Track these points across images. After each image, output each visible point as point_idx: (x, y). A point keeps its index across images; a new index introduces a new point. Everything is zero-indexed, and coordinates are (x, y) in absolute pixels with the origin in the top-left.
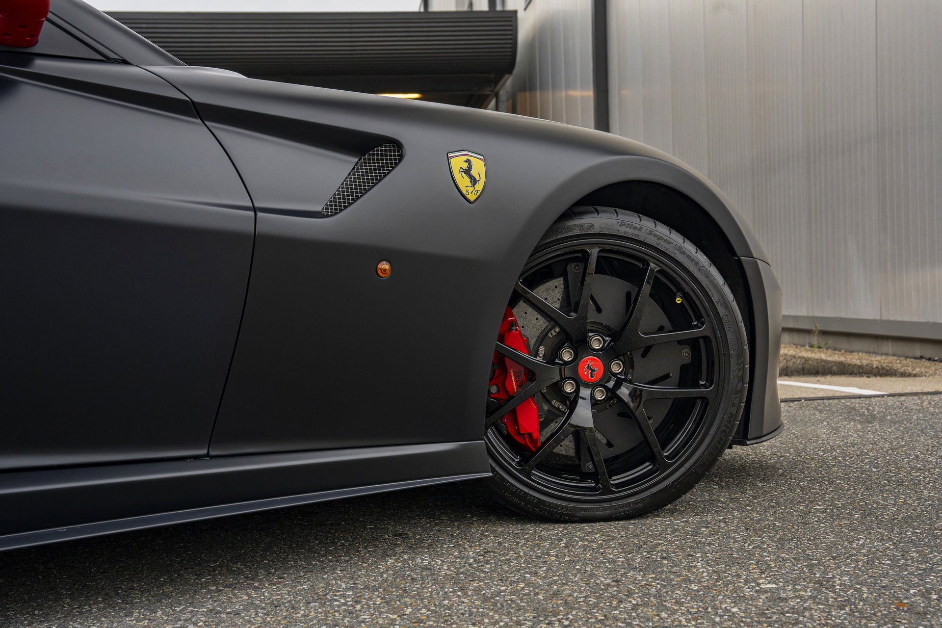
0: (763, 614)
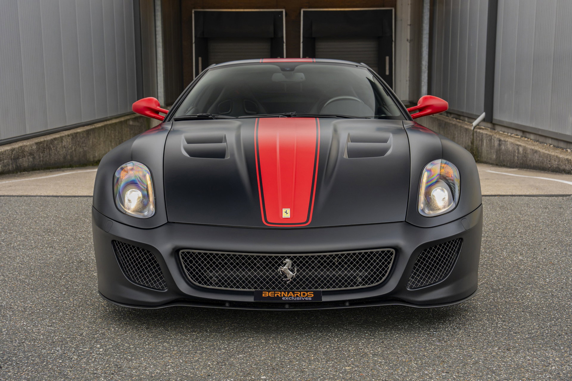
0: (516, 263)
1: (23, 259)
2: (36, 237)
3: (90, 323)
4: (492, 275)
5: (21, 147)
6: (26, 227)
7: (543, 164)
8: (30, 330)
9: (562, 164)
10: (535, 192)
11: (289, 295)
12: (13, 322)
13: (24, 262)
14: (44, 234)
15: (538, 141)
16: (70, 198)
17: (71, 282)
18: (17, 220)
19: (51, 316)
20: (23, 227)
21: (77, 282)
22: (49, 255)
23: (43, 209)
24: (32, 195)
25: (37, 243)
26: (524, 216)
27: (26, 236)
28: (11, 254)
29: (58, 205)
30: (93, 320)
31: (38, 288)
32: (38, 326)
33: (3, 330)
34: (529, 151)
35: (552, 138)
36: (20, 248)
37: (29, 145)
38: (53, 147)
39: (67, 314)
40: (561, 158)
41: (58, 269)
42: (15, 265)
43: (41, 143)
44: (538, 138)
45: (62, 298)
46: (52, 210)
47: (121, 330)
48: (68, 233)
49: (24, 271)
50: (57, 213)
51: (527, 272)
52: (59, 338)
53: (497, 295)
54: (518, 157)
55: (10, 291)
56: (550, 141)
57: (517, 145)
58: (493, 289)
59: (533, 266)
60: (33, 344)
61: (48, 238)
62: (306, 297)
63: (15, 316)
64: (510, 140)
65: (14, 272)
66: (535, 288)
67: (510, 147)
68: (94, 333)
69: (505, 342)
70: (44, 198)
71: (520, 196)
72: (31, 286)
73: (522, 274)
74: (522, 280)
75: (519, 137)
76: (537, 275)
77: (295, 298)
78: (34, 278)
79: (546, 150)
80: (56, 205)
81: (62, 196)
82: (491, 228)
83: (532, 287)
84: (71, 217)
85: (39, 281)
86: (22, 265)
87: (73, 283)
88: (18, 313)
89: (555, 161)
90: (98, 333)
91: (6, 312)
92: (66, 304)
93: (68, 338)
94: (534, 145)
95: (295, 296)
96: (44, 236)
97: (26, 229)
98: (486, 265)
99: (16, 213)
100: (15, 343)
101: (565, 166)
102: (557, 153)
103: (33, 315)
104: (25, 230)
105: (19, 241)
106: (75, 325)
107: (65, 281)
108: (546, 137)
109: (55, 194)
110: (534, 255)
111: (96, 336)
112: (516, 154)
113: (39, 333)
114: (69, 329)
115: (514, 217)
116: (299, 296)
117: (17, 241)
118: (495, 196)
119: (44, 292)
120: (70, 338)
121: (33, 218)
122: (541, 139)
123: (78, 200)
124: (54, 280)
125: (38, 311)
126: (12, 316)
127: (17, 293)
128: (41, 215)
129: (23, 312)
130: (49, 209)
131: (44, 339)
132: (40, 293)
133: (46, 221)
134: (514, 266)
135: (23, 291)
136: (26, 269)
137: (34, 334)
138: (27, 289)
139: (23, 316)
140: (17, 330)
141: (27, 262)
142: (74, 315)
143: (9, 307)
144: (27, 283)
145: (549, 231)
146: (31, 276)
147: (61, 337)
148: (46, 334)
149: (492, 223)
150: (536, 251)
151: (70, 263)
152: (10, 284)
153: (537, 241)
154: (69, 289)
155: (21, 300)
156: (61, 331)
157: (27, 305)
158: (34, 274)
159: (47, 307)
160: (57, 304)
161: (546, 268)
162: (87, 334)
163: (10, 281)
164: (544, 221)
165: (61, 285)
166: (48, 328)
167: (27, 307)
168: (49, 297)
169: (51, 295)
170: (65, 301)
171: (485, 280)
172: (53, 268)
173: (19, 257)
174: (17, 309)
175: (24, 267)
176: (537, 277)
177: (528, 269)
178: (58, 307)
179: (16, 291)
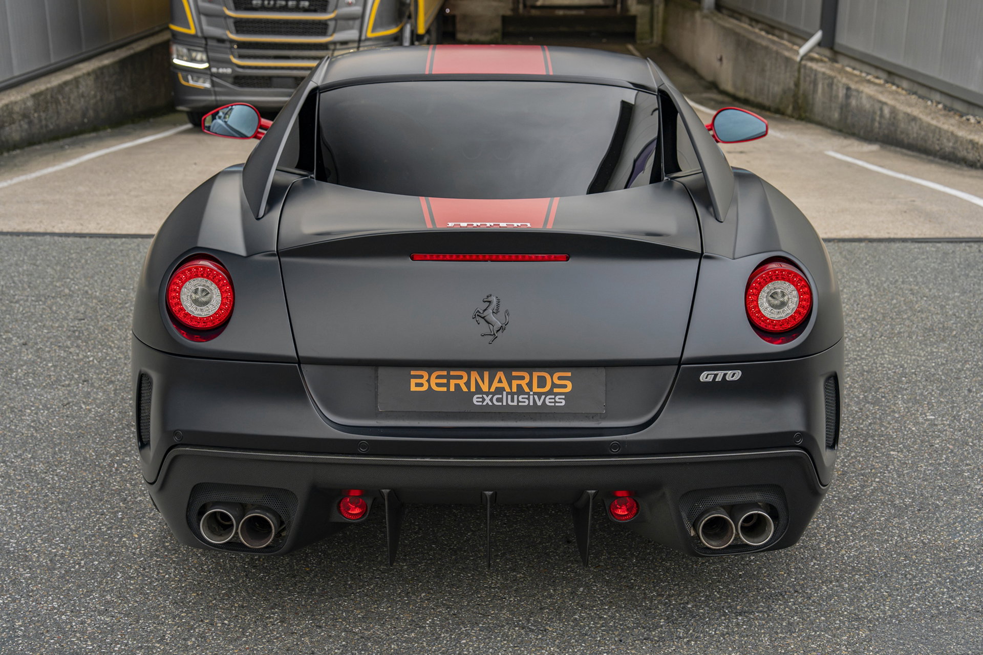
0: (925, 432)
1: (36, 414)
2: (55, 350)
3: (175, 603)
4: (887, 466)
5: (7, 105)
6: (36, 322)
7: (926, 141)
8: (67, 623)
9: (960, 148)
10: (927, 231)
12: (33, 602)
13: (40, 423)
14: (69, 343)
15: (915, 93)
16: (107, 241)
17: (131, 484)
18: (16, 302)
19: (100, 583)
20: (30, 323)
22: (84, 403)
23: (61, 271)
25: (58, 370)
26: (919, 299)
27: (38, 350)
29: (86, 261)
30: (180, 596)
31: (72, 501)
32: (80, 611)
33: (18, 624)
34: (901, 116)
35: (942, 93)
36: (29, 384)
37: (21, 100)
38: (63, 98)
39: (131, 578)
40: (961, 137)
41: (103, 443)
42: (24, 431)
43: (41, 93)
44: (916, 88)
45: (117, 528)
46: (78, 276)
47: (235, 626)
48: (113, 342)
49: (41, 449)
50: (87, 283)
51: (947, 459)
53: (904, 523)
54: (880, 123)
55: (22, 507)
56: (937, 97)
57: (880, 102)
58: (894, 506)
59: (955, 440)
61: (78, 355)
63: (36, 583)
64: (868, 90)
65: (24, 452)
66: (970, 505)
67: (867, 104)
68: (186, 634)
70: (60, 239)
71: (904, 240)
72: (59, 493)
73: (939, 464)
74: (942, 478)
75: (882, 82)
76: (967, 465)
78: (62, 470)
79: (933, 119)
80: (83, 261)
81: (92, 236)
82: (866, 333)
83: (963, 500)
84: (113, 296)
85: (71, 479)
86: (36, 431)
88: (41, 574)
89: (948, 140)
90: (192, 636)
92: (127, 548)
94: (910, 105)
96: (69, 348)
97: (35, 328)
98: (872, 437)
99: (14, 282)
101: (968, 153)
102: (952, 125)
103: (68, 580)
104: (34, 330)
105: (26, 363)
106: (148, 609)
107: (118, 479)
108: (931, 88)
109: (78, 229)
110: (953, 407)
111: (189, 643)
112: (878, 118)
113: (83, 633)
114: (138, 622)
115: (902, 303)
117: (22, 363)
118: (860, 240)
119: (84, 512)
121: (46, 299)
122: (922, 91)
123: (121, 248)
124: (98, 477)
125: (77, 566)
126: (31, 583)
127: (34, 513)
128: (59, 289)
129: (49, 569)
130: (72, 274)
131: (94, 652)
132: (77, 513)
133: (69, 307)
134: (922, 441)
135: (45, 508)
136: (44, 444)
137: (75, 636)
138: (52, 504)
139: (51, 582)
140: (42, 625)
141: (45, 423)
142: (143, 580)
143: (22, 555)
144: (49, 484)
145: (969, 341)
146: (56, 463)
147: (126, 645)
148: (98, 636)
149: (866, 317)
150: (954, 399)
151: (124, 428)
152: (18, 488)
153: (952, 370)
154: (128, 502)
155: (44, 533)
156: (123, 628)
157: (56, 548)
158: (61, 457)
159: (92, 555)
160: (111, 547)
161: (980, 446)
162: (172, 635)
163: (19, 478)
164: (957, 314)
165: (112, 490)
166: (98, 617)
167: (55, 555)
168: (95, 526)
169: (97, 520)
170: (124, 539)
171: (877, 480)
172: (94, 442)
173: (30, 409)
174: (38, 561)
175: (41, 439)
176: (968, 472)
177: (949, 448)
178: (113, 556)
179: (31, 507)
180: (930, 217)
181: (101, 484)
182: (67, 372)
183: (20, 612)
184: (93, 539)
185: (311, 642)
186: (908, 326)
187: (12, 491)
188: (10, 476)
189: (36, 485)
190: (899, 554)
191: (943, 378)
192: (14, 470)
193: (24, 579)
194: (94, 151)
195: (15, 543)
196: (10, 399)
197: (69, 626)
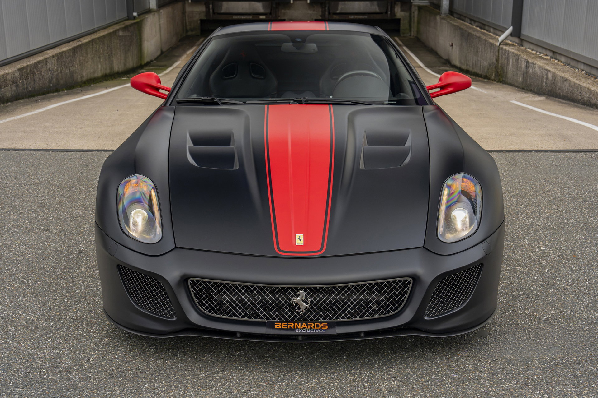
0: (538, 256)
1: (19, 247)
2: (30, 213)
3: (96, 344)
4: (512, 275)
5: (3, 75)
6: (19, 198)
7: (573, 94)
8: (35, 354)
9: (593, 98)
10: (562, 146)
11: (303, 326)
12: (16, 343)
13: (21, 252)
14: (38, 210)
15: (569, 65)
16: (62, 153)
17: (73, 284)
18: (8, 187)
19: (54, 334)
20: (16, 199)
21: (79, 284)
22: (46, 241)
23: (34, 170)
24: (21, 148)
25: (32, 224)
26: (549, 184)
27: (20, 213)
28: (6, 240)
29: (49, 164)
30: (99, 340)
31: (39, 293)
32: (42, 348)
34: (558, 79)
35: (584, 64)
36: (15, 232)
37: (11, 72)
38: (37, 71)
39: (71, 331)
40: (593, 91)
41: (57, 263)
42: (12, 256)
43: (24, 68)
44: (569, 61)
45: (64, 307)
46: (44, 173)
47: (129, 355)
48: (64, 209)
49: (21, 266)
50: (50, 177)
51: (548, 270)
52: (66, 367)
53: (516, 304)
54: (546, 83)
55: (10, 296)
56: (582, 66)
57: (546, 70)
58: (513, 295)
59: (555, 260)
60: (39, 374)
61: (44, 216)
62: (319, 329)
63: (18, 334)
64: (539, 63)
65: (11, 268)
66: (557, 294)
67: (538, 72)
68: (101, 359)
69: (523, 374)
70: (34, 152)
71: (546, 151)
72: (31, 289)
73: (543, 273)
74: (543, 281)
75: (549, 58)
76: (559, 274)
77: (308, 331)
78: (33, 277)
79: (577, 80)
80: (48, 165)
81: (53, 150)
82: (513, 203)
83: (553, 292)
84: (65, 184)
85: (38, 281)
86: (19, 256)
87: (74, 285)
88: (21, 329)
89: (586, 93)
90: (104, 360)
91: (8, 327)
92: (70, 316)
93: (75, 366)
94: (564, 72)
95: (309, 328)
96: (39, 212)
97: (19, 202)
99: (6, 177)
100: (21, 372)
102: (589, 83)
103: (36, 332)
105: (13, 220)
106: (80, 347)
107: (65, 282)
108: (578, 61)
109: (45, 147)
110: (557, 243)
111: (103, 363)
112: (545, 80)
113: (44, 358)
114: (75, 353)
115: (538, 186)
116: (313, 328)
118: (519, 151)
119: (45, 298)
120: (76, 365)
121: (25, 185)
122: (573, 63)
123: (70, 157)
124: (54, 281)
125: (41, 325)
126: (15, 334)
127: (18, 299)
128: (33, 180)
129: (25, 327)
130: (41, 172)
131: (50, 367)
132: (42, 299)
133: (39, 190)
134: (535, 261)
135: (23, 296)
136: (23, 263)
137: (39, 360)
138: (27, 294)
139: (27, 333)
140: (21, 354)
141: (24, 252)
142: (78, 332)
143: (10, 320)
144: (26, 284)
145: (575, 207)
146: (30, 273)
147: (68, 364)
148: (52, 360)
149: (515, 194)
150: (559, 239)
151: (69, 255)
152: (8, 286)
153: (561, 223)
154: (71, 293)
155: (22, 309)
156: (66, 356)
157: (29, 316)
158: (33, 270)
159: (49, 320)
160: (60, 316)
161: (569, 264)
162: (94, 360)
163: (9, 281)
164: (570, 193)
165: (62, 287)
166: (53, 351)
167: (29, 320)
168: (51, 305)
169: (53, 302)
170: (68, 312)
171: (505, 282)
172: (52, 262)
173: (15, 245)
174: (19, 323)
175: (22, 260)
176: (559, 277)
177: (551, 265)
178: (62, 320)
179: (16, 296)
180: (565, 138)
181: (56, 284)
182: (37, 225)
183: (9, 348)
184: (50, 312)
185: (171, 363)
186: (539, 199)
187: (5, 288)
188: (3, 280)
189: (18, 284)
190: (511, 320)
191: (555, 227)
192: (6, 277)
193: (11, 332)
194: (56, 103)
195: (7, 314)
196: (4, 240)
197: (36, 355)
